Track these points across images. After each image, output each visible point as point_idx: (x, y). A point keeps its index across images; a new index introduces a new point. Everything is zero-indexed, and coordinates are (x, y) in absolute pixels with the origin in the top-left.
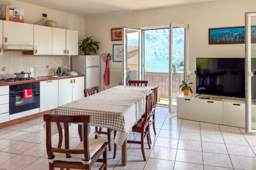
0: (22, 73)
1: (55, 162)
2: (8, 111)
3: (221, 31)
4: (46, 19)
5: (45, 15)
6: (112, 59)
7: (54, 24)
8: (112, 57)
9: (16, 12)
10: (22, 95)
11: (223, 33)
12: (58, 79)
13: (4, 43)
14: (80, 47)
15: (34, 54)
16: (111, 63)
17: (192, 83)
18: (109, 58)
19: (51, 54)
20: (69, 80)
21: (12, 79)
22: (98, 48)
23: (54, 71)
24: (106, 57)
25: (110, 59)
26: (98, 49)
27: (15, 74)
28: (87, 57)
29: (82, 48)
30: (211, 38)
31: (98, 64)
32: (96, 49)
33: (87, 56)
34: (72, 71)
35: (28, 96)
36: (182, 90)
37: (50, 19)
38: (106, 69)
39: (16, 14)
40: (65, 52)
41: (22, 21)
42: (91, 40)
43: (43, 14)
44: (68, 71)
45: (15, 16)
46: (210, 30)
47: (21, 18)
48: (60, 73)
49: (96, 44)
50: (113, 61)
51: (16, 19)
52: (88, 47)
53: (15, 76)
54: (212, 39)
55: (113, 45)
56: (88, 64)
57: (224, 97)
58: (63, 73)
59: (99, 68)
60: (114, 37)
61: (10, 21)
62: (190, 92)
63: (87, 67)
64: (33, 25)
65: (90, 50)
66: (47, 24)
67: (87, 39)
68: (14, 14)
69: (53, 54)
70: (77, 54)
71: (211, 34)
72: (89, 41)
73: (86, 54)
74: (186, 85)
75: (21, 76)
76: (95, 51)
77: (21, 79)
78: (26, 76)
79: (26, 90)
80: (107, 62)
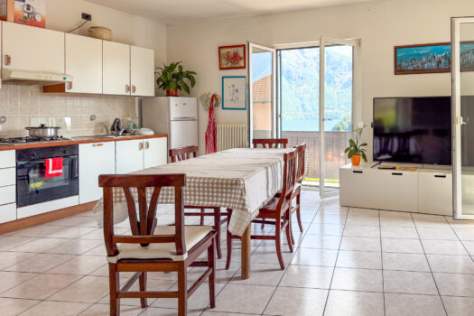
0: (42, 126)
1: (119, 261)
2: (14, 200)
3: (415, 51)
4: (89, 24)
5: (87, 17)
6: (221, 104)
7: (105, 35)
8: (220, 101)
9: (28, 6)
10: (42, 169)
11: (418, 54)
12: (116, 140)
13: (5, 67)
14: (158, 81)
15: (67, 90)
16: (219, 112)
17: (366, 144)
18: (214, 102)
19: (101, 92)
20: (137, 142)
21: (20, 139)
22: (193, 83)
23: (106, 127)
24: (210, 101)
25: (217, 105)
26: (193, 86)
27: (27, 128)
28: (172, 99)
29: (161, 83)
30: (398, 63)
31: (194, 115)
32: (190, 86)
33: (171, 97)
34: (142, 127)
35: (55, 172)
36: (349, 156)
37: (98, 25)
38: (210, 123)
39: (28, 9)
40: (128, 89)
41: (42, 25)
42: (181, 68)
43: (83, 14)
44: (135, 126)
45: (26, 15)
46: (396, 48)
47: (39, 19)
48: (119, 130)
49: (190, 76)
50: (223, 108)
51: (29, 20)
52: (173, 80)
53: (27, 134)
54: (400, 65)
55: (223, 78)
56: (174, 113)
57: (420, 166)
58: (125, 132)
59: (196, 122)
60: (224, 62)
61: (15, 22)
62: (362, 160)
63: (172, 119)
64: (63, 34)
65: (179, 87)
66: (92, 33)
67: (172, 67)
68: (25, 9)
69: (105, 92)
70: (152, 93)
71: (398, 55)
72: (177, 70)
73: (169, 94)
74: (356, 147)
75: (40, 132)
76: (188, 90)
77: (39, 139)
78: (50, 133)
79: (51, 160)
80: (211, 110)
